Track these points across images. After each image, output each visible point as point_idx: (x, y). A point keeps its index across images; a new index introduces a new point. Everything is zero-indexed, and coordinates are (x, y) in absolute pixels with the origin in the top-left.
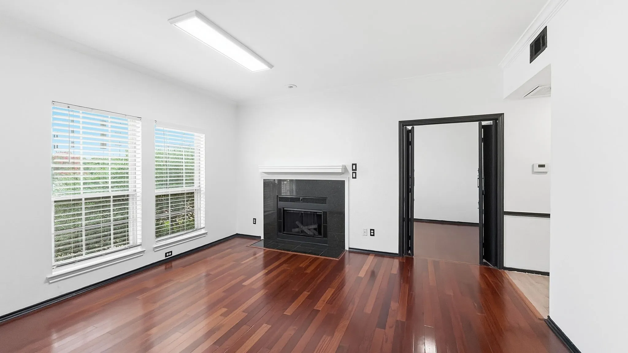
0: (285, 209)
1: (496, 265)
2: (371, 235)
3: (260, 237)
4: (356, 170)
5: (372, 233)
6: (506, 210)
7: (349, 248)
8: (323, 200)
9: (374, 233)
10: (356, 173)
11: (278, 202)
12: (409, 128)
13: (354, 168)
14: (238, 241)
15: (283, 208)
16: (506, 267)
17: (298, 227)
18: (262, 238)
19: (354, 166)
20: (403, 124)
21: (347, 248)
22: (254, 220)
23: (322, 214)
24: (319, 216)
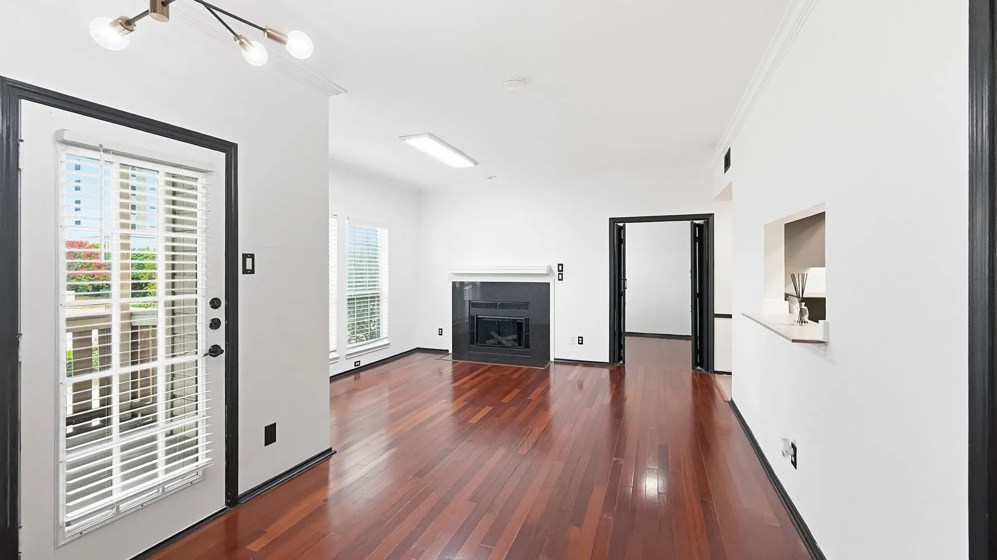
0: (478, 316)
1: (707, 369)
2: (579, 343)
3: (448, 351)
4: (562, 271)
5: (581, 341)
6: (717, 311)
7: (555, 359)
8: (525, 306)
9: (582, 341)
10: (562, 274)
11: (471, 308)
12: (621, 225)
13: (560, 269)
14: (418, 356)
15: (477, 316)
16: (717, 370)
17: (493, 338)
18: (451, 351)
19: (560, 267)
20: (613, 221)
21: (552, 359)
22: (440, 331)
23: (524, 321)
24: (520, 325)
